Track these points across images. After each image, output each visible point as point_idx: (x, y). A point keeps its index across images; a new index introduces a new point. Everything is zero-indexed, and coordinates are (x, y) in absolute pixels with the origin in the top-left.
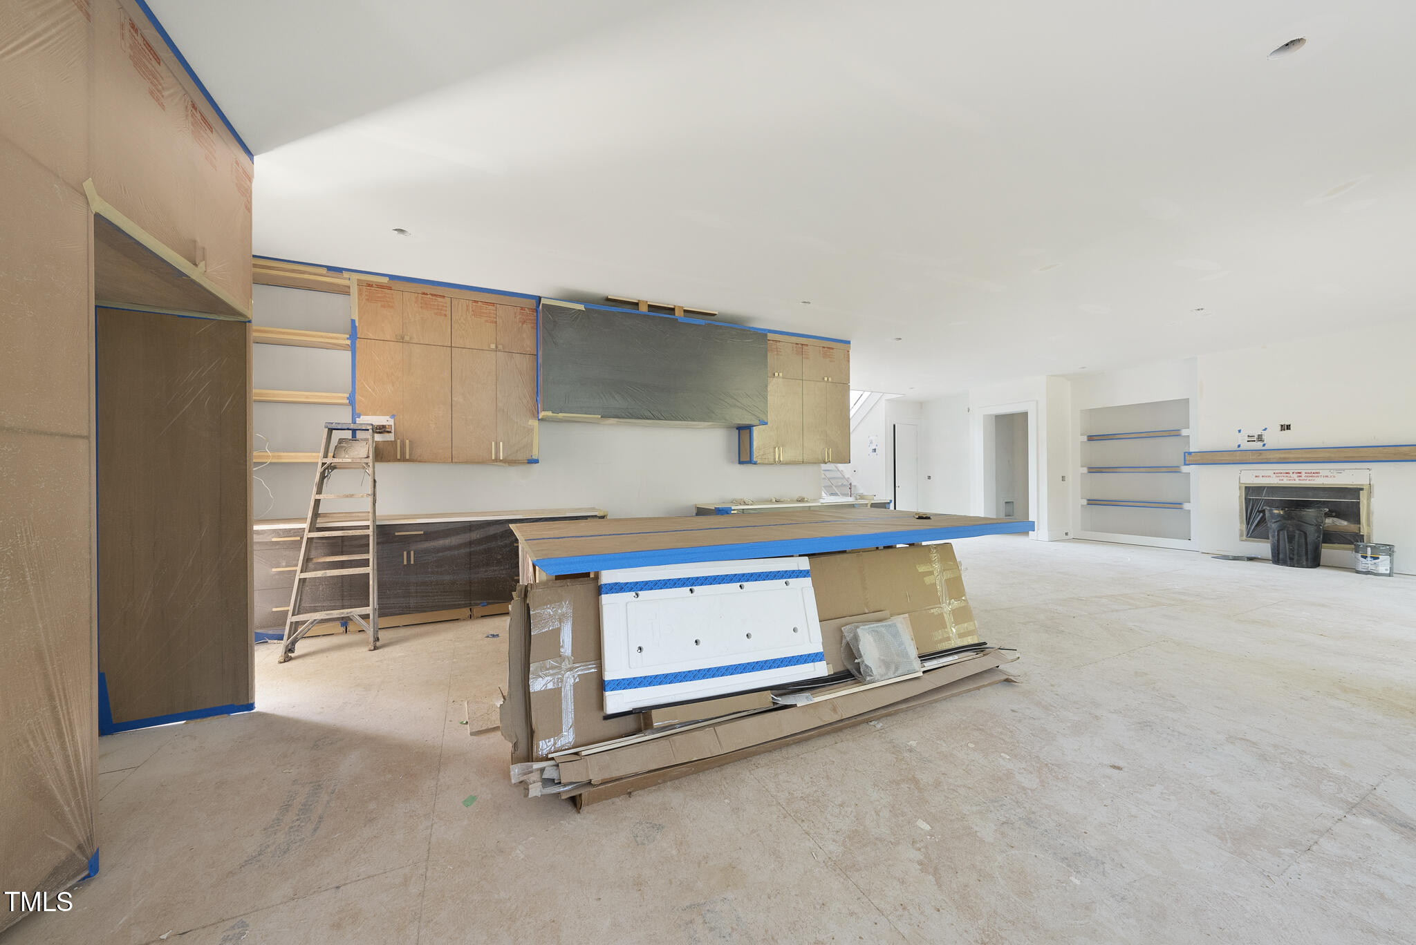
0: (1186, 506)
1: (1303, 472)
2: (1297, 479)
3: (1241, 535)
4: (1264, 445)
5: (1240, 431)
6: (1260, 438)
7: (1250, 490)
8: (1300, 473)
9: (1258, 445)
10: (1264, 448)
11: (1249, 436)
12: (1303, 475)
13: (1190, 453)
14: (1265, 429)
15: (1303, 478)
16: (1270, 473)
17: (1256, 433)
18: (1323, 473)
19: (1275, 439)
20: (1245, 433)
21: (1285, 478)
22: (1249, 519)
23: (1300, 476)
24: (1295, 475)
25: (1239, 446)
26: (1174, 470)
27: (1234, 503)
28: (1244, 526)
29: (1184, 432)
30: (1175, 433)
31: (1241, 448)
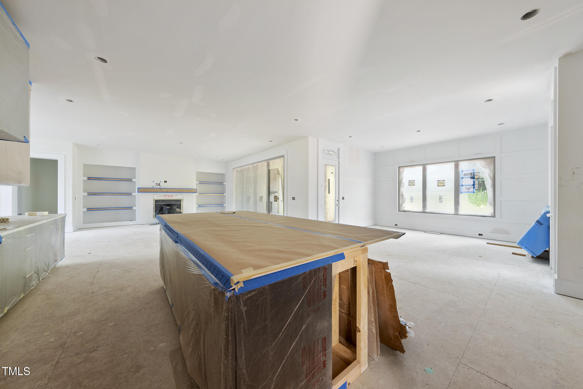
0: (134, 208)
1: (170, 195)
3: (153, 215)
4: (160, 187)
5: (153, 182)
6: (159, 184)
7: (156, 201)
9: (158, 187)
10: (160, 188)
11: (156, 184)
12: (170, 196)
13: (140, 188)
14: (160, 182)
16: (161, 196)
17: (158, 183)
18: (174, 196)
19: (163, 185)
20: (155, 182)
21: (165, 197)
22: (156, 210)
24: (168, 196)
25: (153, 187)
26: (129, 194)
27: (151, 206)
28: (155, 213)
29: (134, 180)
30: (130, 180)
31: (154, 187)
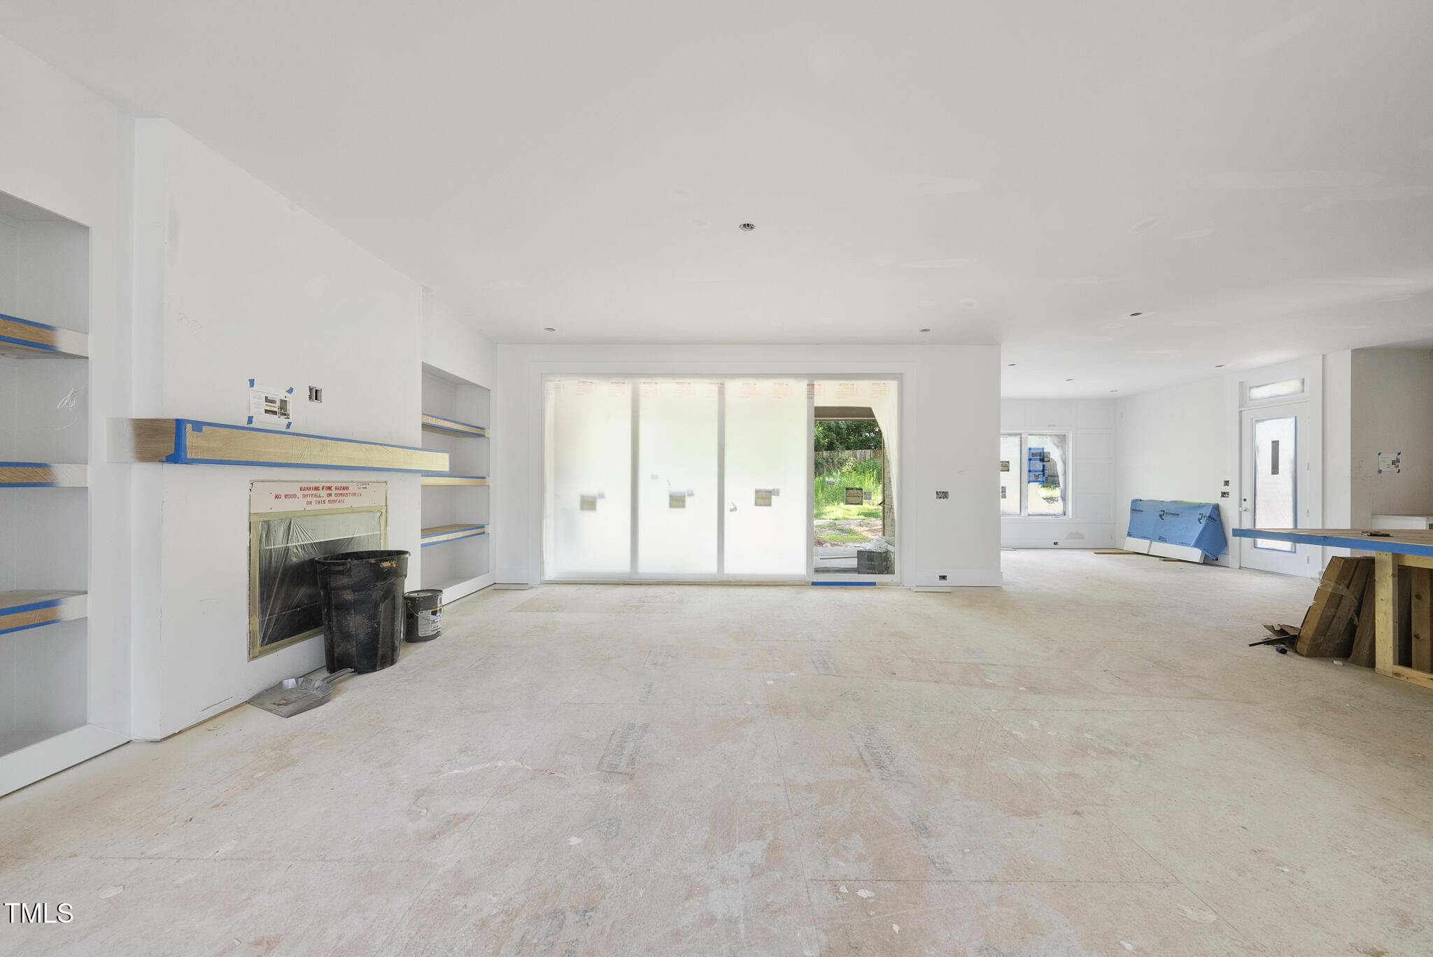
0: (73, 609)
2: (327, 499)
3: (252, 645)
4: (289, 425)
5: (252, 382)
6: (283, 410)
7: (263, 528)
8: (329, 488)
9: (278, 422)
10: (287, 432)
11: (267, 400)
12: (334, 492)
14: (290, 391)
15: (333, 498)
17: (279, 395)
19: (303, 417)
20: (263, 389)
21: (314, 499)
23: (330, 495)
24: (326, 492)
25: (250, 420)
28: (257, 621)
29: (66, 339)
31: (252, 426)
